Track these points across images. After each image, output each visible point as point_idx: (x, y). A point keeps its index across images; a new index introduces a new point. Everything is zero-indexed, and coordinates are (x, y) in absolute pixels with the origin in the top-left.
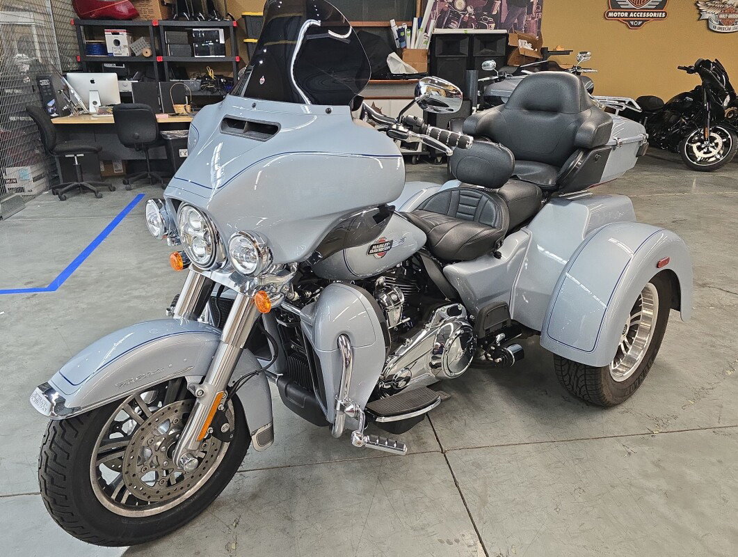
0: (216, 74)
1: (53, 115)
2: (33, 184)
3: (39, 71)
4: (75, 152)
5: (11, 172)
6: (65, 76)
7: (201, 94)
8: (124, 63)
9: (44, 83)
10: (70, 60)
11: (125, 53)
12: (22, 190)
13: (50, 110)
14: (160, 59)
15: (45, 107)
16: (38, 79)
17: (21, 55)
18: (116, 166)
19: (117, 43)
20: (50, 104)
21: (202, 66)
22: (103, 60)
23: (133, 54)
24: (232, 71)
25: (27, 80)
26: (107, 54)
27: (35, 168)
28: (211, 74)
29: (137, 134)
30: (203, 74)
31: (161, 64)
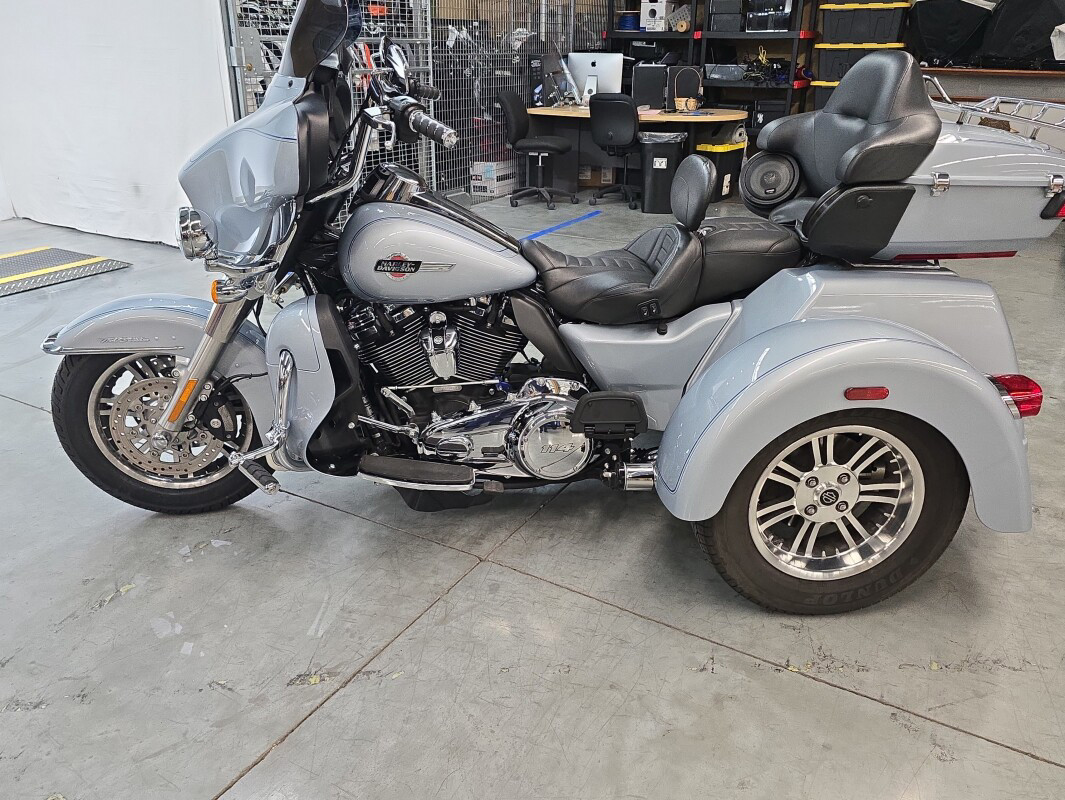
0: (771, 56)
1: (538, 104)
2: (496, 184)
3: (536, 48)
4: (540, 149)
5: (478, 168)
6: (566, 57)
7: (741, 85)
8: (656, 40)
9: (535, 64)
10: (595, 37)
11: (660, 26)
12: (484, 189)
13: (536, 98)
14: (698, 35)
15: (533, 94)
16: (531, 58)
17: (521, 30)
18: (605, 176)
19: (653, 13)
20: (537, 91)
21: (754, 44)
22: (631, 37)
23: (670, 29)
24: (790, 52)
25: (517, 59)
26: (638, 28)
27: (501, 165)
28: (763, 58)
29: (611, 133)
30: (753, 58)
31: (698, 42)
